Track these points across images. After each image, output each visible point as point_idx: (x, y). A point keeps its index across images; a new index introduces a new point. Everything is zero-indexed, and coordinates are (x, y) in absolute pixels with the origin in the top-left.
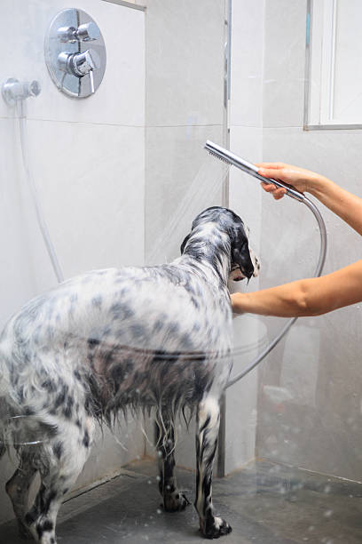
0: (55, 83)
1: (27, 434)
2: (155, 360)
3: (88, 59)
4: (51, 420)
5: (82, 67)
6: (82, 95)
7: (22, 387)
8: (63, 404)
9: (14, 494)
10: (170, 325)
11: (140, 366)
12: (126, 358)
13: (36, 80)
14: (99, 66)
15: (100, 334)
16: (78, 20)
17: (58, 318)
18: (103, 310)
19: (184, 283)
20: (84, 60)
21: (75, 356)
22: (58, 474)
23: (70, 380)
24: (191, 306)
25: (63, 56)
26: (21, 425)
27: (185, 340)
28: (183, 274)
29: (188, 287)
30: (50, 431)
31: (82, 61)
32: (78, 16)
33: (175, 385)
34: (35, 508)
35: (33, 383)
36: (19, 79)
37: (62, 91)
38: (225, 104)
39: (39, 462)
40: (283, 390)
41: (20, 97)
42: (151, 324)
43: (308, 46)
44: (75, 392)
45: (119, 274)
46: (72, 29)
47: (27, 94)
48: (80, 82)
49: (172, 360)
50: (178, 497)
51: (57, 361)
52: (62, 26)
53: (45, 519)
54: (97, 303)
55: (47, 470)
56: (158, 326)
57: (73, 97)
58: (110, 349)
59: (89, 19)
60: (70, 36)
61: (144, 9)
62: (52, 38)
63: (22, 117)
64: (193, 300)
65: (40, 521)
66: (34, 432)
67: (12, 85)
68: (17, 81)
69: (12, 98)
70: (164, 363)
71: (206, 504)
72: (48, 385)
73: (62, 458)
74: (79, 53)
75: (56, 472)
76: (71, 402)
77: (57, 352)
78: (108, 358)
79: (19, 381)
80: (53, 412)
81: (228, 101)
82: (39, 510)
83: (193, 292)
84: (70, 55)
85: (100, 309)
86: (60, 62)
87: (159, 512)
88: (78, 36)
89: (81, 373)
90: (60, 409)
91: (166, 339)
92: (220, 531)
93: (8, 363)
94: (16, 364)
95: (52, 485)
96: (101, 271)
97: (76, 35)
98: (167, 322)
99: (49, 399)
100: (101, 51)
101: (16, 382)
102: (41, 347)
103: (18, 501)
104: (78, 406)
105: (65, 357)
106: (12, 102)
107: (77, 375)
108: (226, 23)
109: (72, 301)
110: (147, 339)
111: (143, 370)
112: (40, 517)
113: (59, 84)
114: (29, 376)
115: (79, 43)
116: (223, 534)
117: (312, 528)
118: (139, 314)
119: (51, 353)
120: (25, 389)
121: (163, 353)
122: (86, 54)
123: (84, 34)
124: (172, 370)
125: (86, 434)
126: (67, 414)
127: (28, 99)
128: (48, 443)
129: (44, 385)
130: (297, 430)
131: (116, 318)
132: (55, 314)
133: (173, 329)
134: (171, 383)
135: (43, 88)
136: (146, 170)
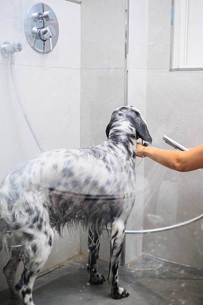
0: (30, 44)
1: (16, 240)
2: (86, 199)
3: (49, 31)
4: (30, 231)
5: (45, 36)
6: (45, 51)
7: (14, 212)
8: (37, 222)
9: (8, 274)
10: (93, 181)
11: (77, 202)
12: (69, 197)
13: (20, 42)
14: (55, 35)
15: (56, 185)
16: (43, 9)
17: (34, 173)
18: (58, 171)
19: (102, 157)
20: (47, 31)
21: (43, 196)
22: (35, 261)
23: (41, 208)
24: (106, 170)
25: (35, 29)
26: (12, 234)
27: (102, 189)
28: (102, 152)
29: (104, 160)
30: (30, 237)
31: (45, 32)
32: (43, 7)
33: (97, 214)
34: (21, 281)
35: (21, 210)
36: (10, 42)
37: (34, 49)
38: (126, 57)
39: (23, 255)
40: (158, 217)
41: (11, 52)
42: (83, 180)
43: (172, 24)
44: (44, 215)
45: (67, 152)
46: (40, 14)
47: (15, 51)
48: (44, 44)
49: (95, 200)
50: (98, 276)
51: (34, 198)
52: (34, 13)
53: (27, 287)
54: (55, 167)
55: (28, 259)
56: (87, 182)
57: (40, 52)
58: (61, 193)
59: (49, 8)
60: (39, 18)
61: (80, 3)
62: (29, 19)
63: (12, 63)
64: (107, 167)
65: (24, 288)
66: (20, 238)
67: (6, 45)
68: (9, 43)
69: (6, 53)
70: (91, 202)
71: (114, 280)
72: (29, 211)
73: (36, 252)
74: (43, 28)
75: (33, 260)
76: (42, 220)
77: (34, 192)
78: (60, 197)
79: (13, 209)
80: (31, 227)
81: (127, 55)
82: (23, 282)
83: (108, 162)
84: (39, 29)
85: (57, 170)
86: (33, 33)
87: (88, 284)
88: (43, 18)
89: (46, 205)
90: (35, 225)
91: (91, 189)
92: (122, 295)
93: (6, 198)
94: (11, 199)
95: (30, 268)
96: (58, 150)
97: (42, 17)
98: (91, 180)
99: (29, 219)
100: (56, 26)
101: (11, 209)
102: (25, 189)
103: (10, 278)
104: (45, 223)
105: (38, 196)
106: (6, 55)
107: (44, 206)
108: (126, 11)
109: (42, 165)
110: (81, 188)
111: (79, 205)
112: (24, 286)
113: (32, 45)
114: (18, 206)
115: (44, 22)
116: (124, 297)
117: (173, 293)
118: (76, 175)
119: (31, 193)
120: (16, 213)
121: (90, 196)
122: (47, 28)
123: (47, 17)
124: (95, 206)
125: (51, 239)
126: (40, 227)
127: (15, 53)
128: (28, 244)
129: (26, 211)
130: (165, 239)
131: (64, 176)
132: (32, 172)
133: (95, 184)
134: (95, 212)
135: (23, 47)
136: (81, 93)
